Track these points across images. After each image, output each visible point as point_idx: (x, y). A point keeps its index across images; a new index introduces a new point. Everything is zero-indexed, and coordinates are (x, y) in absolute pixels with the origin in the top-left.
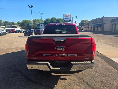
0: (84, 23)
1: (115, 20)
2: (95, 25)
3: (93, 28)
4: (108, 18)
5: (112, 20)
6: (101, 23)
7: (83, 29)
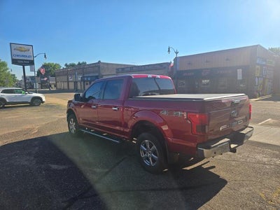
0: (50, 71)
1: (123, 69)
2: (84, 77)
3: (79, 84)
4: (108, 64)
5: (118, 69)
6: (97, 75)
7: (53, 86)
